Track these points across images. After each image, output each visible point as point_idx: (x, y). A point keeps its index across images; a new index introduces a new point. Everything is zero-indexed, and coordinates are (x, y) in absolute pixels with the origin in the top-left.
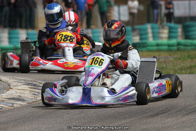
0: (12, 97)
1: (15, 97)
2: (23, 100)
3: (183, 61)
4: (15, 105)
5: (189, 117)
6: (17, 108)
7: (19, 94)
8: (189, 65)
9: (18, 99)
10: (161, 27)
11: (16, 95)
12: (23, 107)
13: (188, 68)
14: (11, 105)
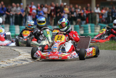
0: (21, 59)
1: (23, 59)
2: (27, 61)
3: (110, 44)
4: (23, 64)
5: (114, 71)
6: (24, 65)
7: (25, 58)
8: (113, 46)
9: (25, 60)
10: (96, 26)
11: (23, 58)
12: (27, 64)
13: (112, 48)
14: (21, 63)
